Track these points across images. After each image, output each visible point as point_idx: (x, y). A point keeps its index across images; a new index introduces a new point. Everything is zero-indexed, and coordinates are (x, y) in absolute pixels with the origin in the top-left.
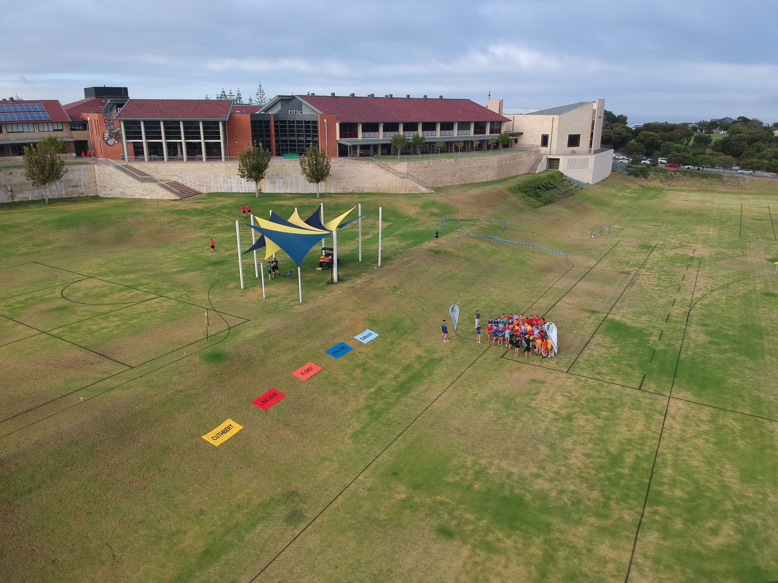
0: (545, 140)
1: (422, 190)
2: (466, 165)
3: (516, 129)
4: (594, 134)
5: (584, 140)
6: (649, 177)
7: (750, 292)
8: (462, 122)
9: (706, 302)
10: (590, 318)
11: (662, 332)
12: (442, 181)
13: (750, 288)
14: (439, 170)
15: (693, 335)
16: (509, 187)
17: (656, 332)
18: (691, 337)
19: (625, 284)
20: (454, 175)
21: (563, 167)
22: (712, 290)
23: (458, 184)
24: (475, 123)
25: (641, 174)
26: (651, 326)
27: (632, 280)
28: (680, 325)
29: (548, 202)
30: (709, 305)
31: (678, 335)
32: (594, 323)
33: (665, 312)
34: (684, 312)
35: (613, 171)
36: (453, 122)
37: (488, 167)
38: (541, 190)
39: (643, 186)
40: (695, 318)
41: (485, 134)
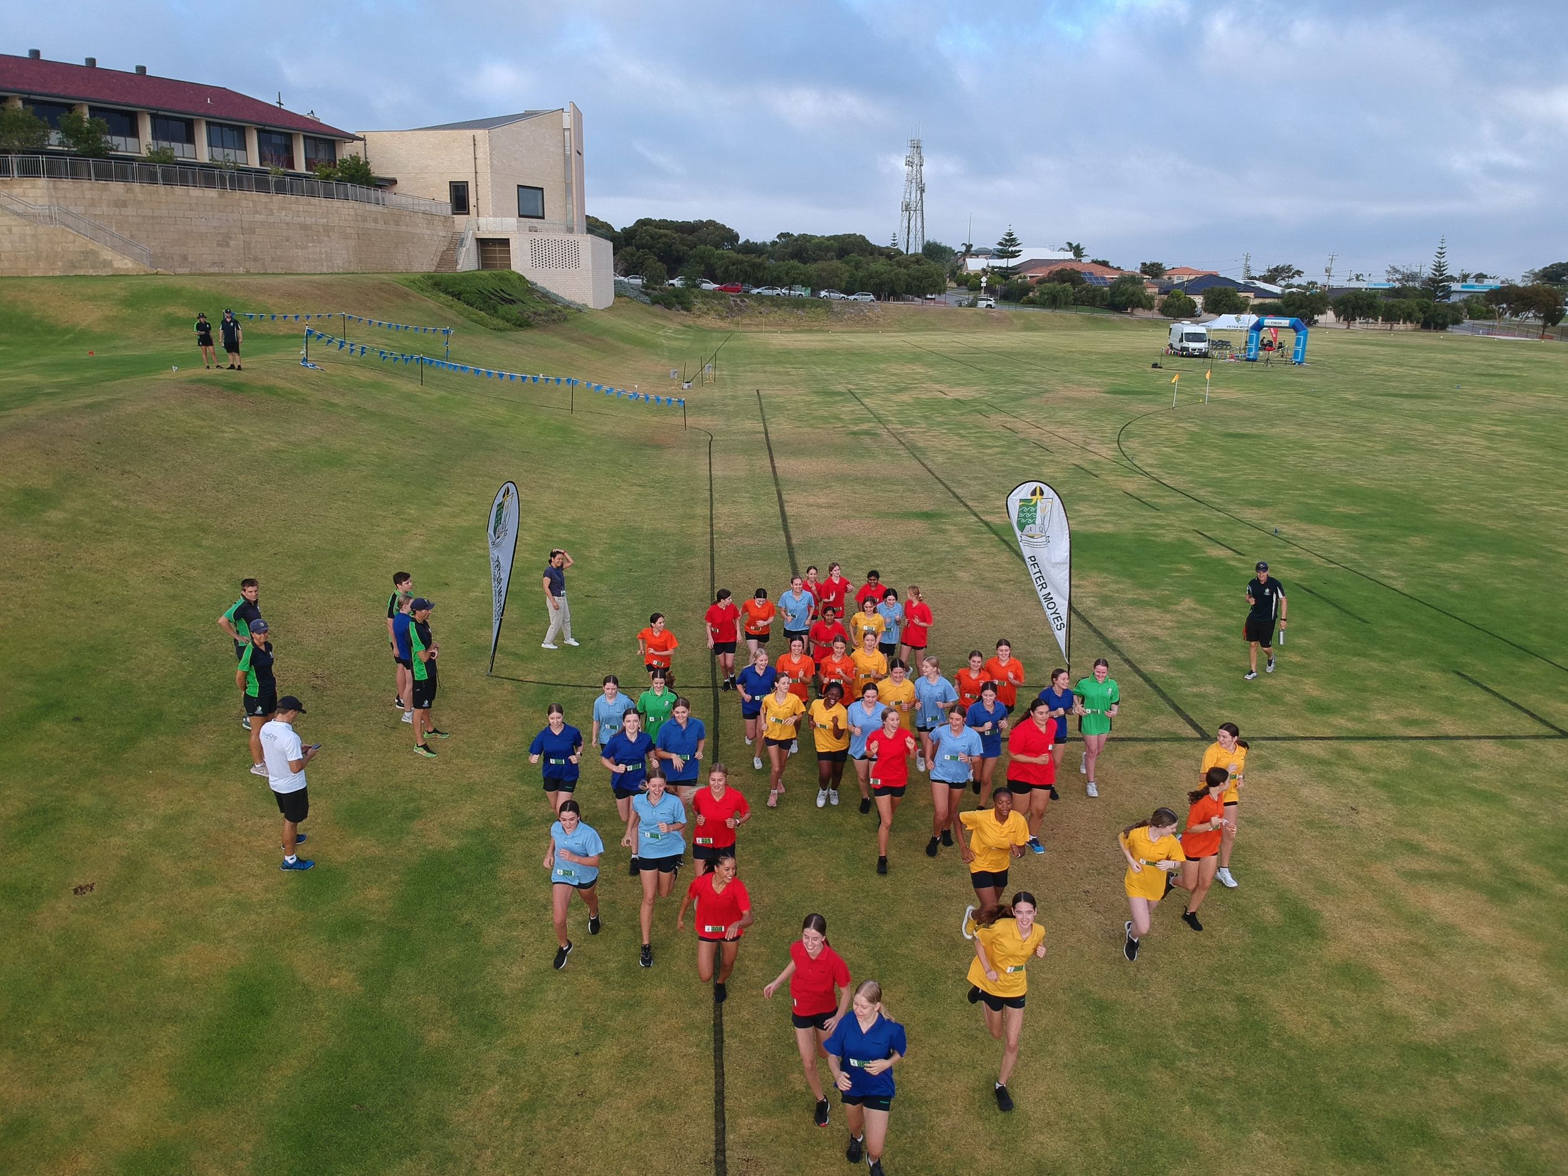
0: (460, 197)
1: (117, 264)
2: (257, 212)
3: (377, 171)
4: (574, 192)
5: (552, 204)
6: (695, 309)
7: (1193, 435)
8: (221, 125)
9: (1150, 461)
10: (943, 531)
11: (1202, 534)
12: (185, 258)
13: (1180, 431)
14: (169, 217)
15: (1287, 530)
16: (406, 279)
17: (1189, 537)
18: (1294, 535)
19: (899, 452)
20: (224, 243)
21: (520, 262)
22: (1114, 442)
23: (241, 270)
24: (259, 131)
25: (677, 302)
26: (1143, 524)
27: (903, 444)
28: (1205, 513)
29: (523, 324)
30: (1168, 465)
31: (1255, 535)
32: (981, 542)
33: (1108, 491)
34: (1151, 485)
35: (618, 295)
36: (192, 120)
37: (328, 230)
38: (491, 299)
39: (689, 327)
40: (1202, 493)
41: (293, 168)
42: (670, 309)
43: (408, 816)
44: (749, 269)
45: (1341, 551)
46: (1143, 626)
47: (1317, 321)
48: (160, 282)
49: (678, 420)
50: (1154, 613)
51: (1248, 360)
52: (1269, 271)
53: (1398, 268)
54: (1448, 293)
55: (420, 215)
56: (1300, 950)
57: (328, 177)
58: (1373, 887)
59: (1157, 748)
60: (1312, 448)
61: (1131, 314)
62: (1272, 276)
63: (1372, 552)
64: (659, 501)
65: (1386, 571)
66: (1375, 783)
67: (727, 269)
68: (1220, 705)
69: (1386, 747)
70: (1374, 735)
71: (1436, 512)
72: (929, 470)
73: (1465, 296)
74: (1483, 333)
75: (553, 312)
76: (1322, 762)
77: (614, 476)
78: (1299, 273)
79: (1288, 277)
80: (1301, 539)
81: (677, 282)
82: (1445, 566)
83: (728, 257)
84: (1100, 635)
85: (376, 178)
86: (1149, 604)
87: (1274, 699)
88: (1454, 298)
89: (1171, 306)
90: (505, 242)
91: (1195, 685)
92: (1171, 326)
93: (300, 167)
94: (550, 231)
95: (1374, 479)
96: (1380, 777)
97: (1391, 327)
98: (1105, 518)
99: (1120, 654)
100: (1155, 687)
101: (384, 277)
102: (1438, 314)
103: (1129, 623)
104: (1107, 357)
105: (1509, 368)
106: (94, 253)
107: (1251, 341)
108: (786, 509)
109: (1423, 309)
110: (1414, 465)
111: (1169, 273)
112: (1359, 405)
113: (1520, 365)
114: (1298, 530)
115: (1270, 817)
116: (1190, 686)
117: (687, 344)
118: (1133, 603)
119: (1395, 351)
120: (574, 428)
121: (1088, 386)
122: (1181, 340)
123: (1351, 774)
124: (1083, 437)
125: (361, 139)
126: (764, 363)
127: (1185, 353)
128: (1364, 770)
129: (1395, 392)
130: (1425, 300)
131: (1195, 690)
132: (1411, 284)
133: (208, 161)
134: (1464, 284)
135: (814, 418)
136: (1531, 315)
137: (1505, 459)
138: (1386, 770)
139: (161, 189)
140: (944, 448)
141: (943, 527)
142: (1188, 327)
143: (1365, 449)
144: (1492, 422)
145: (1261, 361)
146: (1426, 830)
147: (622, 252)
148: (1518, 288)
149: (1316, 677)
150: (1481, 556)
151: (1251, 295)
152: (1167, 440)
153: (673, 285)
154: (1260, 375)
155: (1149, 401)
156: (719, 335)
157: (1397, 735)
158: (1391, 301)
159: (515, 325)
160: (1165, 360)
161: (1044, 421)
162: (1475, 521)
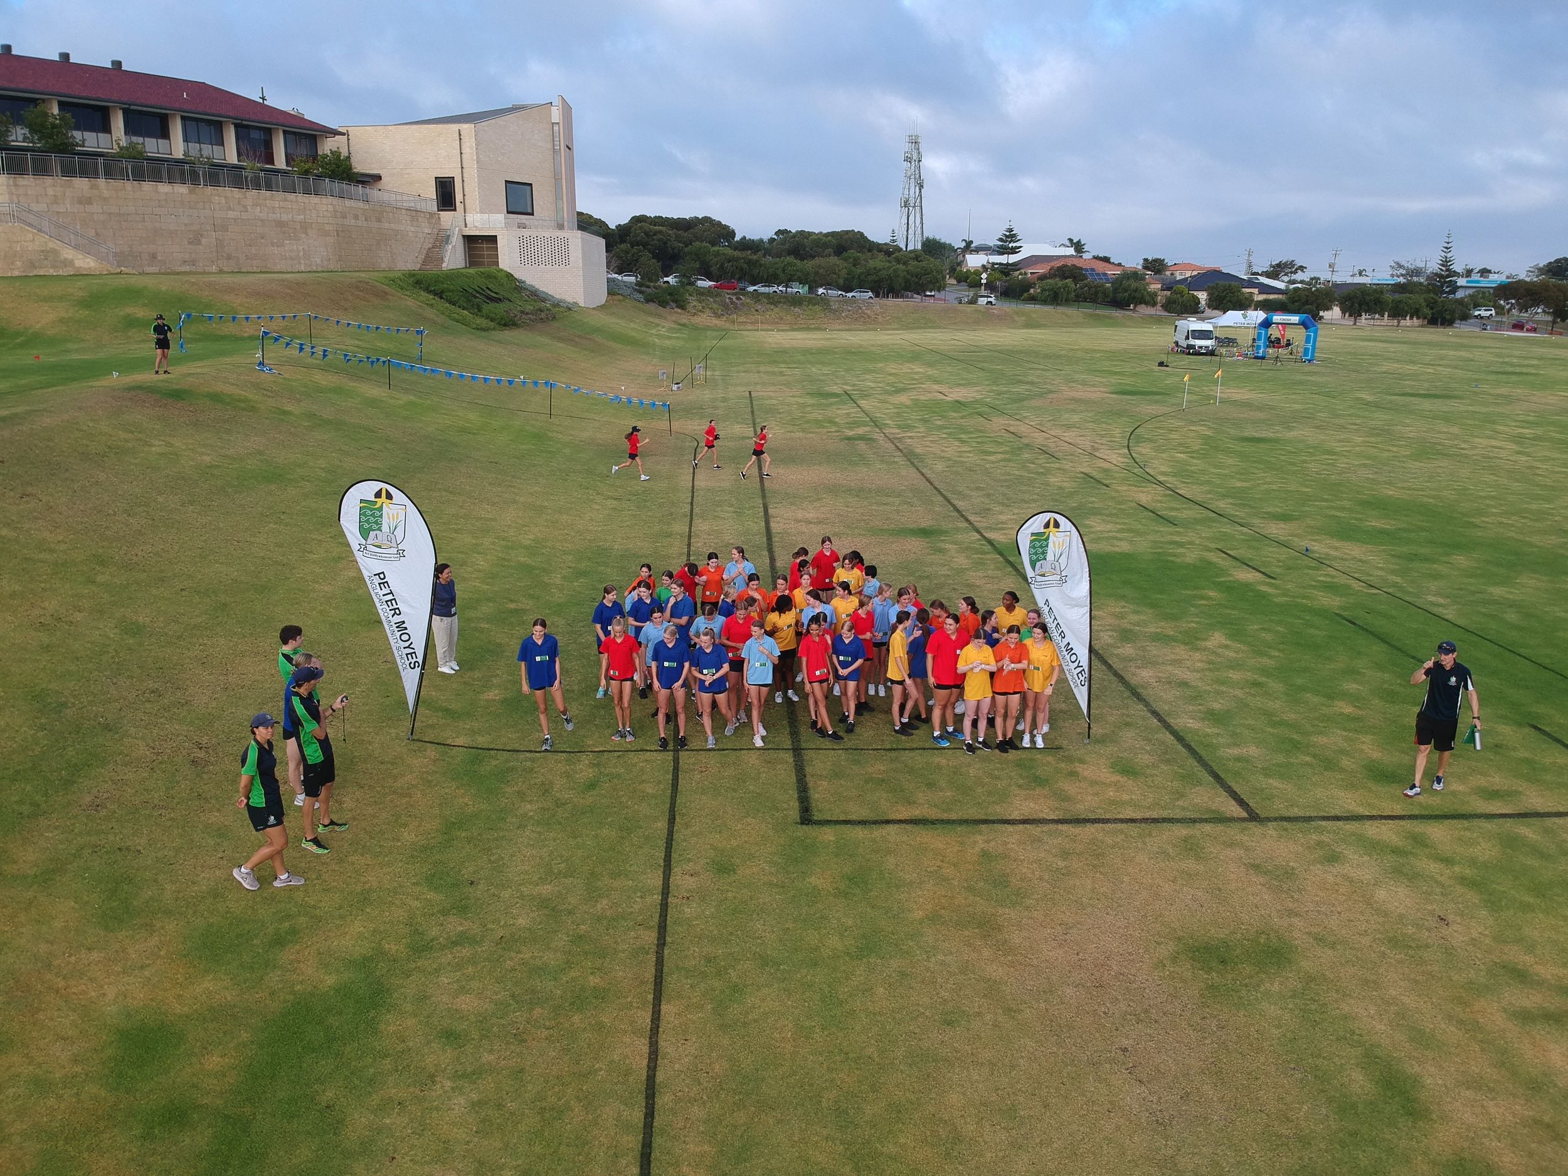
0: (446, 193)
1: (78, 263)
2: (230, 209)
3: (360, 166)
4: (564, 187)
5: (542, 200)
6: (689, 307)
7: (1206, 439)
8: (196, 120)
9: (1163, 469)
10: (941, 551)
11: (1226, 554)
12: (154, 256)
13: (1192, 434)
14: (136, 214)
15: (1319, 547)
16: (386, 277)
17: (1215, 558)
18: (1327, 554)
19: (896, 459)
20: (196, 240)
21: (508, 259)
22: (1124, 447)
23: (214, 269)
24: (236, 126)
25: (672, 299)
26: (1162, 542)
27: (901, 451)
28: (1227, 529)
29: (508, 323)
30: (1182, 472)
31: (1284, 554)
32: (985, 564)
33: (1120, 503)
34: (1166, 495)
35: (610, 293)
36: (167, 115)
37: (305, 227)
38: (475, 297)
39: (684, 325)
40: (1222, 505)
41: (273, 164)
42: (664, 307)
43: (279, 941)
44: (745, 266)
45: (1380, 573)
46: (1169, 668)
47: (1322, 317)
48: (121, 281)
49: (664, 425)
50: (1181, 651)
51: (1256, 358)
52: (1271, 266)
53: (1403, 263)
54: (1455, 288)
55: (404, 212)
56: (1400, 1139)
57: (307, 172)
58: (1480, 1036)
59: (1198, 833)
60: (1335, 454)
61: (1134, 310)
62: (1276, 271)
63: (1416, 574)
64: (635, 516)
65: (1433, 597)
66: (1462, 880)
67: (722, 267)
68: (1267, 772)
69: (1468, 829)
70: (1453, 812)
71: (1476, 526)
72: (928, 480)
73: (1471, 291)
74: (1491, 329)
75: (541, 311)
76: (1396, 851)
77: (587, 488)
78: (1302, 268)
79: (1291, 273)
80: (1335, 558)
81: (670, 279)
82: (1497, 591)
83: (724, 254)
84: (1121, 678)
85: (358, 174)
86: (1173, 639)
87: (1329, 764)
88: (1460, 294)
89: (1174, 302)
90: (493, 239)
91: (1235, 745)
92: (1177, 323)
93: (280, 162)
94: (540, 227)
95: (1403, 488)
96: (1468, 872)
97: (1399, 322)
98: (1119, 535)
99: (1147, 704)
100: (1188, 747)
101: (363, 275)
102: (1446, 310)
103: (1154, 664)
104: (1113, 355)
105: (1524, 366)
106: (55, 252)
107: (1259, 338)
108: (772, 525)
109: (1431, 305)
110: (1444, 473)
111: (1171, 268)
112: (1377, 406)
113: (1535, 362)
114: (1331, 548)
115: (1344, 932)
116: (1229, 746)
117: (680, 343)
118: (1156, 638)
119: (1404, 348)
120: (550, 434)
121: (1093, 386)
122: (1187, 338)
123: (1433, 868)
124: (1090, 441)
125: (343, 134)
126: (759, 363)
127: (1191, 351)
128: (1447, 861)
129: (1412, 392)
130: (1432, 295)
131: (1236, 751)
132: (1415, 279)
133: (182, 157)
134: (1469, 279)
135: (808, 422)
136: (1540, 310)
137: (1539, 465)
138: (1473, 862)
139: (129, 185)
140: (943, 454)
141: (942, 545)
142: (1194, 324)
143: (1391, 454)
144: (1518, 424)
145: (1270, 359)
146: (1531, 948)
147: (616, 250)
148: (1526, 282)
149: (1374, 734)
150: (1532, 578)
151: (1256, 291)
152: (1180, 444)
153: (668, 282)
154: (1270, 374)
155: (1157, 402)
156: (714, 333)
157: (1479, 811)
158: (1397, 296)
159: (499, 324)
160: (1171, 358)
161: (1049, 424)
162: (1521, 537)
